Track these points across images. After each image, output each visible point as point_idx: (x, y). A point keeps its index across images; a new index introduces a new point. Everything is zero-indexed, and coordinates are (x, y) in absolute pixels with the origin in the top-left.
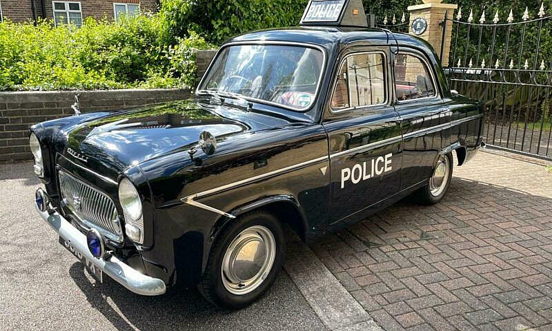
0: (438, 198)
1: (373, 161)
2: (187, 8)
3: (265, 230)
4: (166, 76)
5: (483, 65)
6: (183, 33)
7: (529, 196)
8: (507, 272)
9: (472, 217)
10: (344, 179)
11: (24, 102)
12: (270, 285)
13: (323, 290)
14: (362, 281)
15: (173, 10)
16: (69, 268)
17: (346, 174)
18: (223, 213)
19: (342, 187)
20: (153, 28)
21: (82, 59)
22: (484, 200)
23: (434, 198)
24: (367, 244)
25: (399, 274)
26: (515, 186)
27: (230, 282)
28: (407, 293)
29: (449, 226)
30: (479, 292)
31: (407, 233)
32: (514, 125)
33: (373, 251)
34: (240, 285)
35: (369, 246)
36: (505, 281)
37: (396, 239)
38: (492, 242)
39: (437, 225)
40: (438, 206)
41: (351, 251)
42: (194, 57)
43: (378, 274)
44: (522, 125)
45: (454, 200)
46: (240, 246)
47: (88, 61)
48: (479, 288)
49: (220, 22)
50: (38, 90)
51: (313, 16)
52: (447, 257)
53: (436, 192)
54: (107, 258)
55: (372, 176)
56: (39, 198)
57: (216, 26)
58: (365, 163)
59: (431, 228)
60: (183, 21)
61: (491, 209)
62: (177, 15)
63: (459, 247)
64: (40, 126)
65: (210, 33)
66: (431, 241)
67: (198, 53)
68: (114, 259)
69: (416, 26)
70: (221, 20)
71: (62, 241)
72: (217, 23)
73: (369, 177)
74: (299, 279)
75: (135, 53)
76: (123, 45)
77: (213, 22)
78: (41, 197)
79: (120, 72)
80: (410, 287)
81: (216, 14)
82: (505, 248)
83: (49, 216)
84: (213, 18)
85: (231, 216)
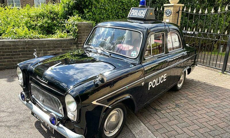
0: (180, 88)
1: (160, 77)
2: (73, 3)
3: (121, 111)
4: (63, 32)
5: (194, 30)
6: (71, 14)
7: (214, 86)
8: (211, 122)
9: (194, 96)
10: (150, 86)
11: (3, 44)
12: (121, 131)
13: (142, 132)
14: (156, 127)
15: (66, 4)
17: (150, 84)
18: (107, 106)
19: (149, 89)
20: (56, 10)
21: (26, 24)
22: (197, 88)
23: (179, 88)
24: (155, 110)
25: (170, 123)
26: (208, 82)
27: (106, 131)
28: (175, 133)
29: (186, 101)
30: (202, 131)
31: (170, 104)
32: (204, 53)
33: (158, 113)
34: (110, 132)
35: (156, 111)
36: (211, 126)
37: (166, 107)
38: (203, 108)
39: (181, 100)
40: (180, 91)
41: (149, 113)
42: (76, 25)
43: (162, 124)
44: (206, 53)
45: (186, 89)
46: (111, 117)
47: (29, 25)
48: (202, 130)
49: (87, 10)
50: (9, 39)
51: (133, 15)
52: (187, 115)
53: (179, 86)
54: (58, 125)
55: (159, 83)
56: (22, 96)
57: (86, 12)
58: (157, 79)
59: (179, 102)
60: (71, 9)
61: (201, 93)
62: (68, 6)
63: (191, 110)
64: (21, 64)
65: (83, 14)
66: (180, 108)
67: (79, 23)
68: (60, 125)
69: (167, 12)
70: (88, 9)
71: (33, 114)
72: (86, 10)
73: (158, 84)
74: (131, 126)
75: (49, 21)
76: (44, 18)
77: (84, 10)
78: (24, 95)
79: (43, 30)
80: (176, 130)
81: (86, 7)
82: (209, 111)
83: (26, 103)
84: (84, 8)
85: (110, 107)
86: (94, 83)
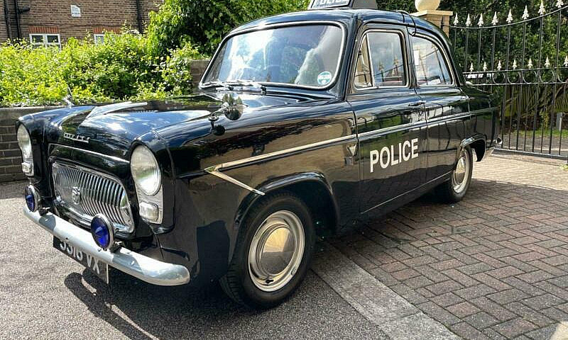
0: (461, 195)
1: (400, 144)
2: (178, 19)
3: (292, 216)
4: (158, 91)
5: (485, 68)
6: (176, 44)
7: (552, 191)
8: (554, 259)
9: (500, 211)
10: (373, 162)
11: (5, 119)
12: (301, 282)
13: (359, 287)
14: (399, 276)
15: (163, 23)
16: (63, 279)
17: (375, 157)
18: (251, 189)
19: (372, 171)
20: (141, 45)
21: (66, 78)
22: (507, 196)
23: (457, 196)
25: (440, 266)
26: (535, 183)
27: (257, 276)
28: (453, 285)
29: (479, 221)
30: (531, 279)
31: (437, 228)
33: (406, 247)
34: (268, 281)
35: (399, 242)
36: (555, 267)
37: (427, 234)
38: (529, 232)
39: (466, 220)
40: (461, 203)
41: (379, 248)
42: (188, 68)
43: (415, 268)
45: (477, 198)
46: (267, 234)
47: (72, 78)
48: (529, 275)
49: (214, 32)
50: (20, 106)
51: (321, 3)
52: (485, 249)
53: (459, 188)
54: (115, 250)
55: (400, 161)
56: (29, 196)
57: (209, 37)
58: (392, 146)
59: (461, 223)
60: (174, 34)
61: (517, 204)
62: (167, 29)
63: (496, 238)
64: (30, 118)
65: (203, 44)
66: (465, 235)
67: (193, 63)
68: (124, 251)
70: (215, 30)
71: (57, 242)
72: (211, 33)
73: (396, 162)
74: (329, 277)
75: (123, 70)
76: (110, 63)
77: (207, 33)
78: (32, 194)
79: (108, 90)
80: (455, 279)
81: (209, 24)
82: (544, 237)
83: (40, 217)
84: (205, 28)
86: (213, 125)
